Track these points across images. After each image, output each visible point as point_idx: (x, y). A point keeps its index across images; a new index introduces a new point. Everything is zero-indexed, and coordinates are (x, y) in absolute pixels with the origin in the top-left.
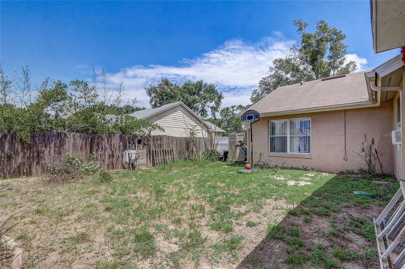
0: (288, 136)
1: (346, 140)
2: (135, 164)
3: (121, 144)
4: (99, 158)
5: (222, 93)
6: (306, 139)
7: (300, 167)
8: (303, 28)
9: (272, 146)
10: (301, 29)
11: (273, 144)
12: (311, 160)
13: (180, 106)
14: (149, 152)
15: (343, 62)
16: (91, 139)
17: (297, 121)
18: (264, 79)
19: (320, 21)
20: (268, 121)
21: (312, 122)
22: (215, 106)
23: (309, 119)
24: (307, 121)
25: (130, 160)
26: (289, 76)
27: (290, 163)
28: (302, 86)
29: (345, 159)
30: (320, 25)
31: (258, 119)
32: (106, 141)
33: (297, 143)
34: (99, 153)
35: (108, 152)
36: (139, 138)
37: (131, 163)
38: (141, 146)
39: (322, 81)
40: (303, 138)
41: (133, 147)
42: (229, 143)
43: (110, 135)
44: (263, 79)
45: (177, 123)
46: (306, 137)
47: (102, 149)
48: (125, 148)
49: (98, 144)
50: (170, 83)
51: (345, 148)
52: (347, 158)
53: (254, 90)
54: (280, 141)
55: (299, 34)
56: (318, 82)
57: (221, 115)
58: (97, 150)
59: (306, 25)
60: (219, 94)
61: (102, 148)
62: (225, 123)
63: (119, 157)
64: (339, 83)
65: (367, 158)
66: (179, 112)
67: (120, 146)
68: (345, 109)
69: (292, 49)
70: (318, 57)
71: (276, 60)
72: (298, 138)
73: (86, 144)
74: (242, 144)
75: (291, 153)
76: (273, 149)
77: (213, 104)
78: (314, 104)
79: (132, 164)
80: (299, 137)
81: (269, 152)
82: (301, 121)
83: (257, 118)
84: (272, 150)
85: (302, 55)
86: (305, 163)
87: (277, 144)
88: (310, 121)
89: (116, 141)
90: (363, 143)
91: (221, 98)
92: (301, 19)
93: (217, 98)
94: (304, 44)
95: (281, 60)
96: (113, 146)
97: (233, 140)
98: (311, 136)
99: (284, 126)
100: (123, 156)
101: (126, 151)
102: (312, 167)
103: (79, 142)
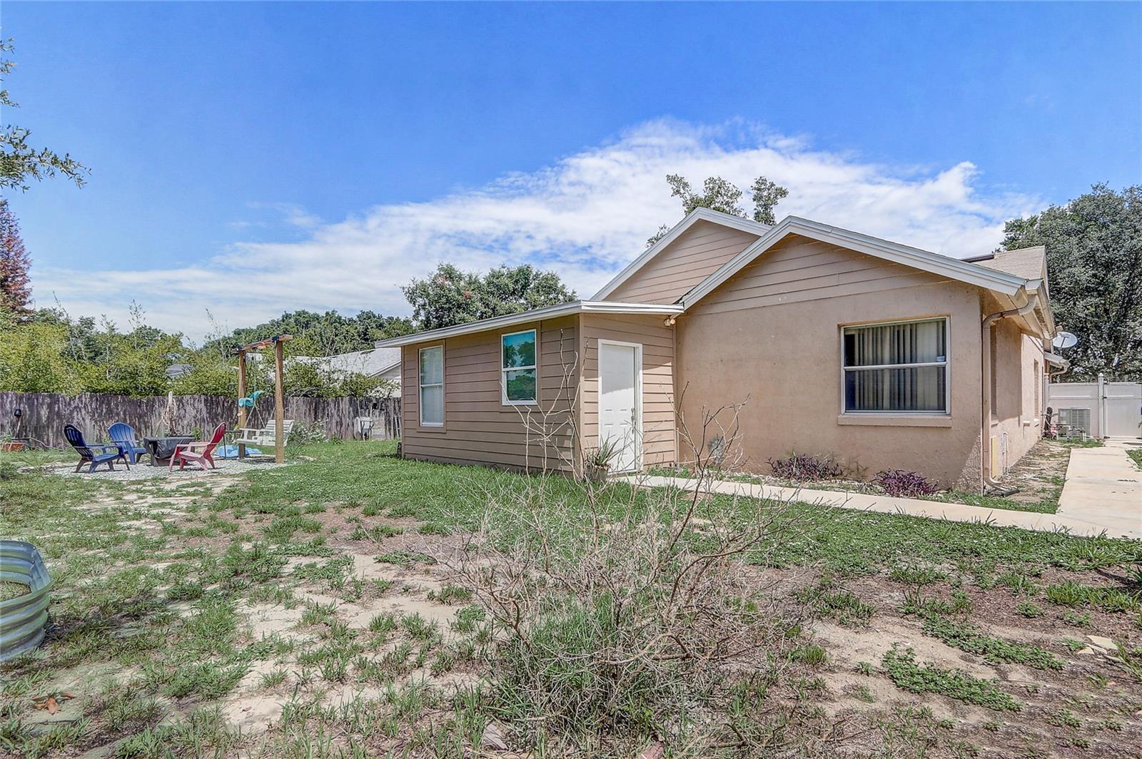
2: (369, 434)
3: (351, 409)
4: (325, 427)
14: (388, 422)
16: (316, 405)
25: (362, 429)
32: (332, 405)
34: (325, 420)
35: (336, 418)
36: (374, 402)
37: (364, 433)
38: (377, 412)
41: (367, 414)
43: (338, 398)
47: (328, 416)
48: (356, 414)
49: (324, 409)
50: (458, 273)
58: (322, 417)
61: (328, 414)
63: (348, 425)
67: (349, 413)
73: (310, 410)
79: (366, 435)
89: (345, 404)
96: (341, 411)
100: (353, 425)
101: (357, 418)
103: (303, 408)
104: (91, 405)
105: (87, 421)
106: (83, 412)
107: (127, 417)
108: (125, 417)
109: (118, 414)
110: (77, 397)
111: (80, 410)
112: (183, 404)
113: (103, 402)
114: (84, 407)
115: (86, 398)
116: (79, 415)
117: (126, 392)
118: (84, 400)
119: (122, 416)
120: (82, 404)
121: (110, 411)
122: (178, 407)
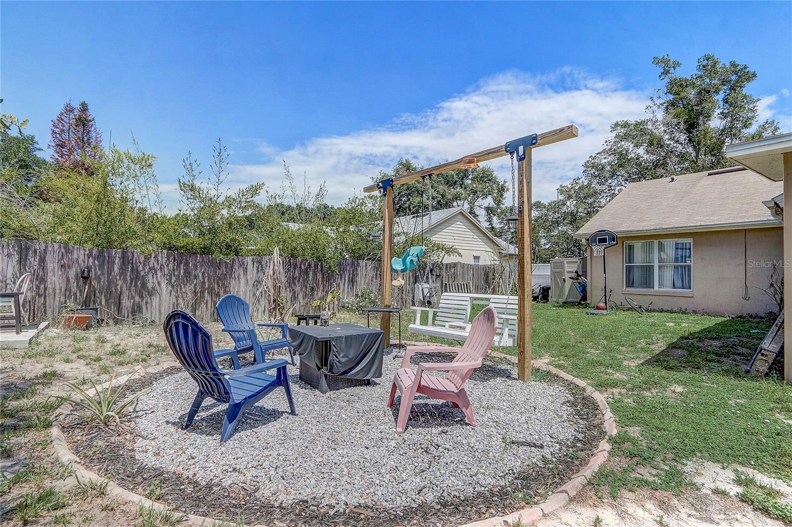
0: (656, 265)
1: (747, 272)
5: (506, 182)
6: (685, 268)
7: (675, 309)
8: (672, 70)
9: (629, 279)
10: (666, 72)
11: (631, 276)
12: (692, 299)
13: (460, 215)
15: (750, 124)
17: (669, 244)
18: (593, 159)
19: (705, 56)
20: (623, 242)
21: (693, 244)
22: (492, 204)
23: (690, 240)
24: (686, 243)
25: (423, 296)
26: (641, 151)
27: (658, 303)
28: (673, 183)
29: (746, 298)
30: (705, 63)
31: (615, 243)
33: (669, 274)
36: (431, 267)
38: (434, 278)
39: (709, 175)
40: (680, 268)
42: (551, 274)
44: (590, 159)
45: (456, 241)
46: (685, 266)
48: (415, 280)
51: (745, 283)
52: (748, 296)
53: (575, 179)
54: (643, 271)
55: (663, 79)
56: (701, 178)
57: (500, 220)
59: (677, 64)
60: (500, 184)
62: (508, 236)
63: (408, 292)
64: (738, 183)
65: (776, 296)
66: (458, 223)
68: (745, 229)
69: (649, 107)
70: (701, 122)
71: (617, 125)
72: (671, 267)
74: (578, 276)
75: (660, 289)
76: (630, 283)
77: (489, 201)
78: (699, 220)
80: (673, 267)
81: (625, 288)
82: (676, 243)
83: (614, 241)
84: (629, 285)
85: (669, 118)
86: (684, 304)
87: (637, 275)
88: (690, 243)
90: (772, 275)
91: (503, 190)
92: (668, 55)
93: (497, 191)
94: (671, 97)
95: (626, 125)
97: (559, 269)
98: (693, 266)
99: (648, 250)
101: (418, 284)
102: (695, 309)
104: (168, 266)
105: (163, 286)
106: (159, 274)
107: (206, 280)
108: (204, 278)
109: (196, 277)
110: (153, 255)
111: (156, 272)
112: (262, 266)
113: (181, 263)
114: (161, 268)
115: (163, 258)
116: (155, 279)
117: (206, 251)
118: (160, 259)
119: (201, 278)
120: (158, 264)
121: (187, 273)
122: (258, 270)
